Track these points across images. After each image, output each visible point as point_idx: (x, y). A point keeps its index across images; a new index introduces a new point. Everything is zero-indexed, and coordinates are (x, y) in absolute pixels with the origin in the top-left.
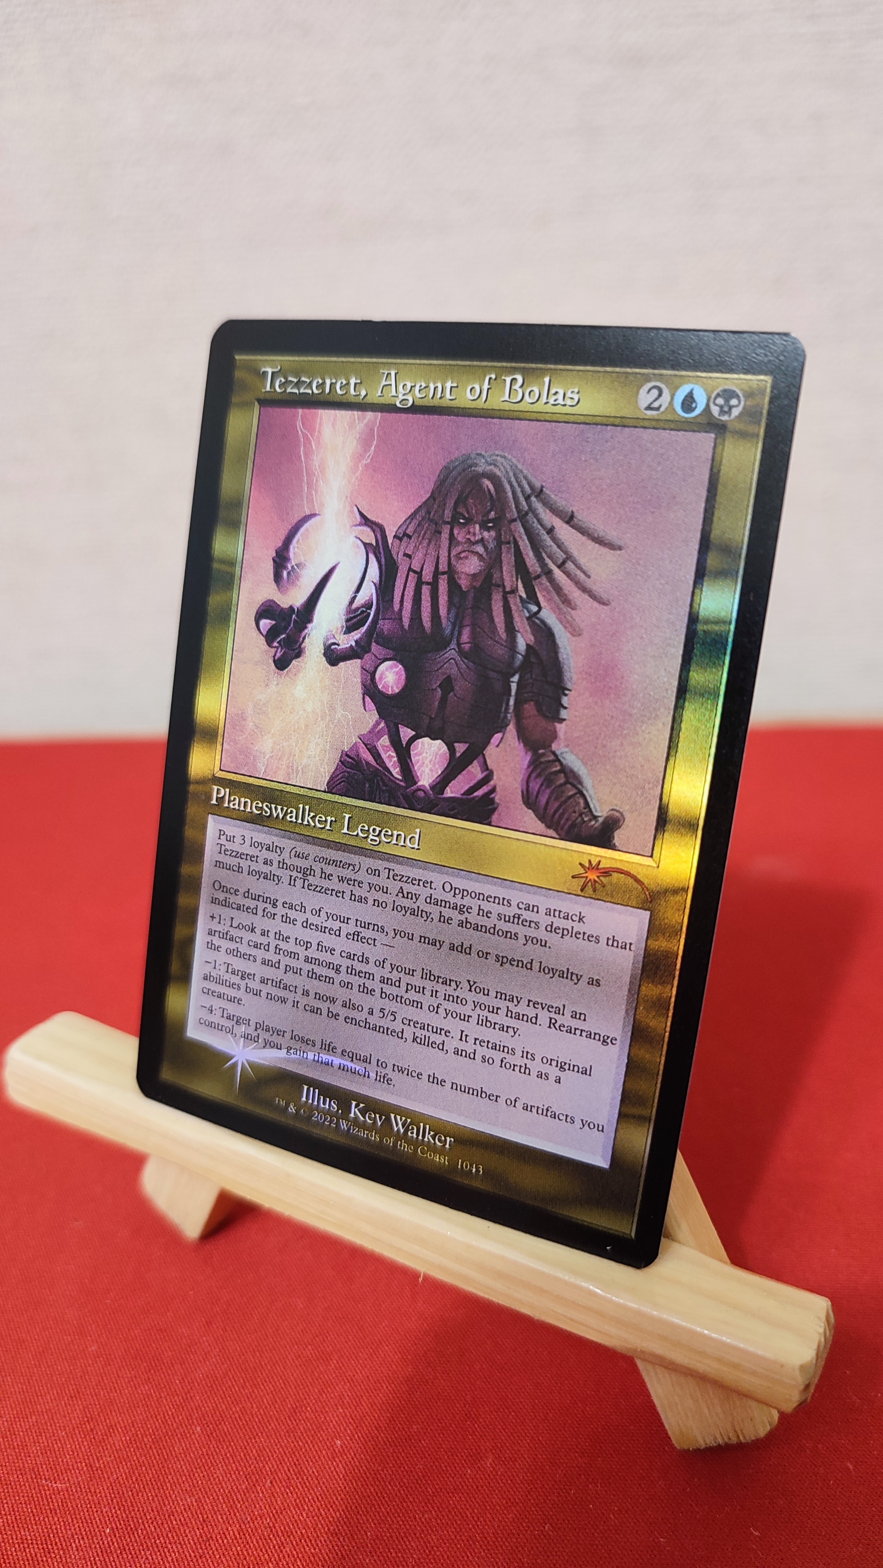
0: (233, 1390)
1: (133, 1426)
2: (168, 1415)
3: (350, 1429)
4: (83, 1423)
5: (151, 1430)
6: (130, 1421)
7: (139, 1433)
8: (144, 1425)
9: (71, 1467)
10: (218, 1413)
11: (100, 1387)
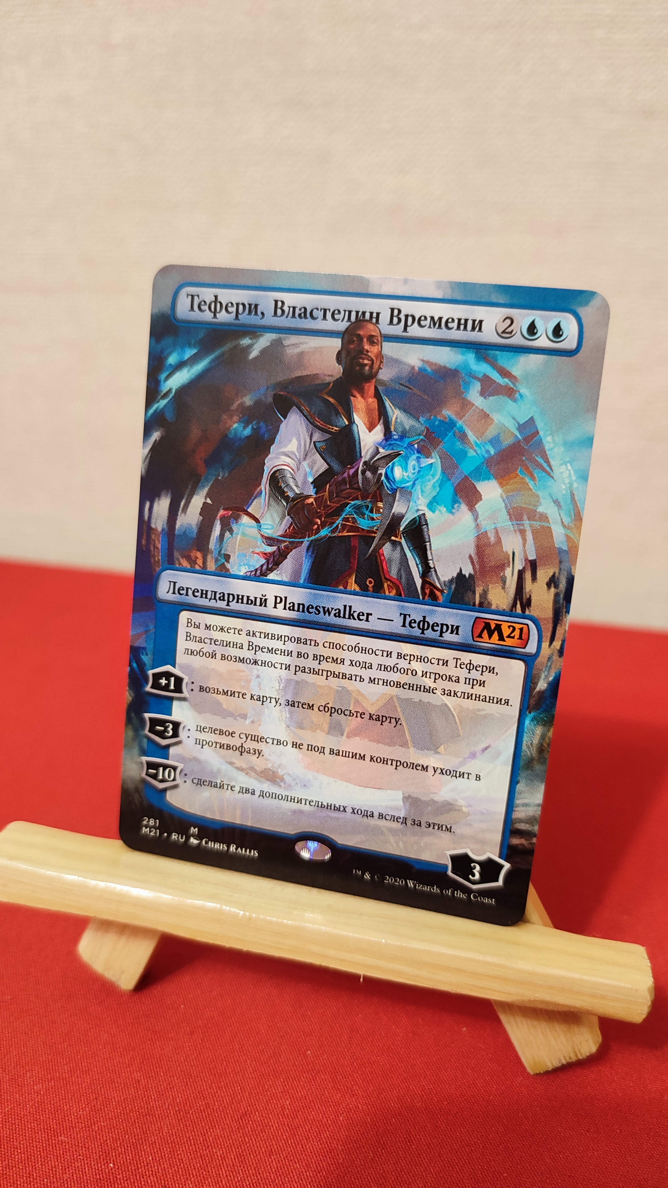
0: (202, 1088)
1: (125, 1102)
2: (151, 1098)
3: (286, 1135)
4: (88, 1093)
5: (137, 1108)
6: (122, 1098)
7: (127, 1108)
8: (132, 1103)
9: (74, 1125)
10: (188, 1103)
11: (104, 1068)
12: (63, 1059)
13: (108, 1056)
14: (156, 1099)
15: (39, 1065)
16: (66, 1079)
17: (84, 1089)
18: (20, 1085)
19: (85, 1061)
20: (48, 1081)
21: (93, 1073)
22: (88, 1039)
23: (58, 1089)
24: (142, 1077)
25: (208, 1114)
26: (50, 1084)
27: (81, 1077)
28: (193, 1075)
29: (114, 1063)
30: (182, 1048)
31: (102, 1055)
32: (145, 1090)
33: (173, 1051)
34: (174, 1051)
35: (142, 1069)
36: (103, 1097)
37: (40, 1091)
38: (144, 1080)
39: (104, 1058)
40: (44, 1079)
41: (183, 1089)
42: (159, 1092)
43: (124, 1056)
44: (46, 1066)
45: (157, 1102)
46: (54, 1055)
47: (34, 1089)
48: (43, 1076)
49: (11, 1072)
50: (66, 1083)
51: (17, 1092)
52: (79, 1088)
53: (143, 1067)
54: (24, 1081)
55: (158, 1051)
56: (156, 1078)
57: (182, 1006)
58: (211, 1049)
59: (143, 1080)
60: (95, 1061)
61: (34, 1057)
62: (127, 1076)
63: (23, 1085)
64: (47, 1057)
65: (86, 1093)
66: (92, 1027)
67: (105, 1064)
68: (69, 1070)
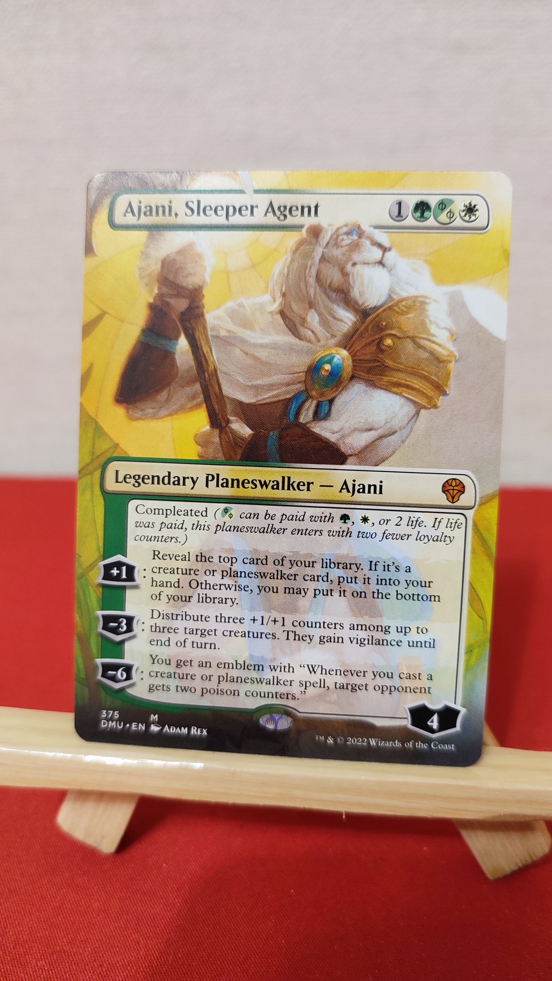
0: (200, 940)
1: (129, 965)
2: (154, 957)
4: (91, 961)
5: (142, 969)
6: (126, 961)
7: (133, 970)
8: (137, 965)
10: (190, 958)
11: (102, 934)
13: (103, 922)
17: (87, 958)
18: (23, 964)
21: (93, 941)
22: (80, 909)
23: (61, 962)
24: (141, 939)
25: (211, 964)
26: (52, 958)
30: (172, 905)
31: (97, 923)
32: (146, 950)
35: (138, 930)
36: (107, 963)
37: (44, 966)
40: (45, 955)
42: (160, 950)
44: (45, 941)
45: (160, 960)
46: (50, 930)
47: (37, 966)
49: (12, 953)
50: (68, 955)
51: (22, 972)
52: (82, 958)
54: (26, 960)
55: (150, 911)
57: (165, 865)
58: (200, 901)
59: (142, 941)
60: (92, 929)
61: (31, 934)
62: (126, 939)
63: (26, 964)
65: (89, 962)
68: (68, 941)
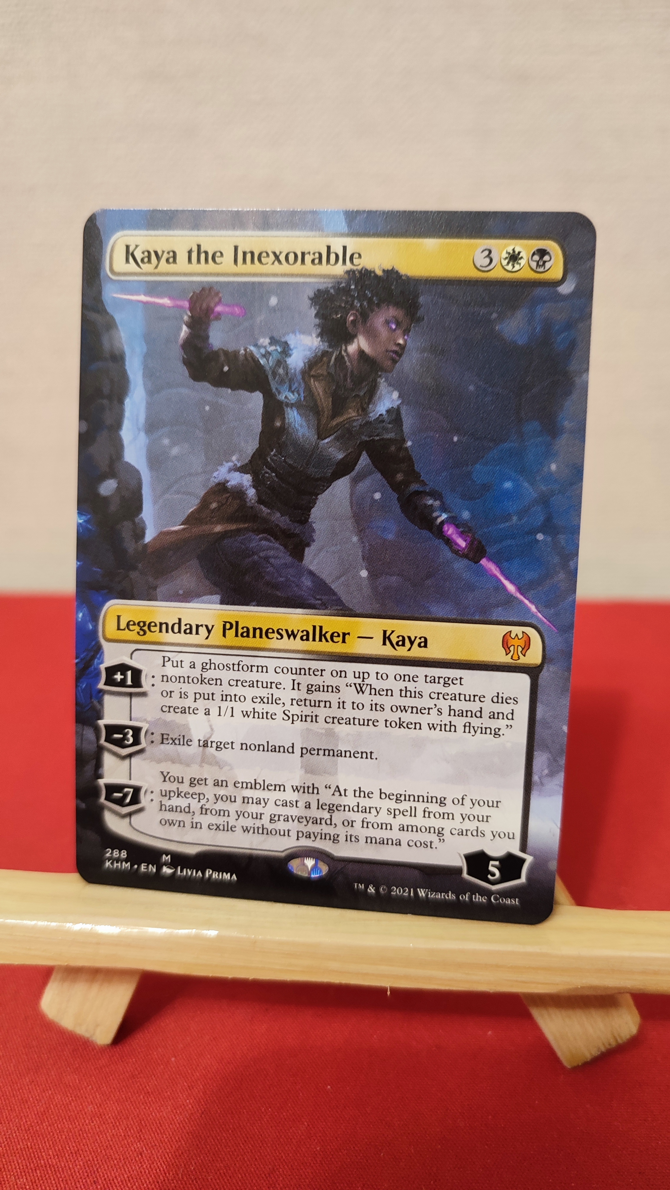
12: (45, 1142)
13: (98, 1129)
14: (166, 1170)
15: (18, 1155)
16: (53, 1166)
17: (78, 1174)
19: (72, 1139)
20: (32, 1172)
21: (85, 1153)
22: (69, 1114)
23: (46, 1179)
25: (230, 1177)
26: (35, 1175)
27: (71, 1161)
28: (202, 1136)
29: (107, 1137)
30: (183, 1107)
31: (91, 1131)
32: (150, 1162)
33: (172, 1111)
34: (175, 1111)
35: (141, 1138)
36: (103, 1179)
37: (25, 1185)
38: (147, 1151)
39: (94, 1133)
40: (26, 1170)
41: (194, 1154)
42: (167, 1161)
43: (117, 1126)
44: (26, 1154)
45: (167, 1174)
46: (33, 1140)
47: (17, 1184)
48: (25, 1167)
50: (55, 1171)
53: (142, 1136)
55: (156, 1115)
56: (160, 1146)
57: (173, 1059)
58: (217, 1102)
59: (145, 1151)
60: (85, 1138)
62: (126, 1150)
64: (25, 1143)
65: (81, 1178)
66: (72, 1100)
67: (96, 1140)
68: (55, 1154)
